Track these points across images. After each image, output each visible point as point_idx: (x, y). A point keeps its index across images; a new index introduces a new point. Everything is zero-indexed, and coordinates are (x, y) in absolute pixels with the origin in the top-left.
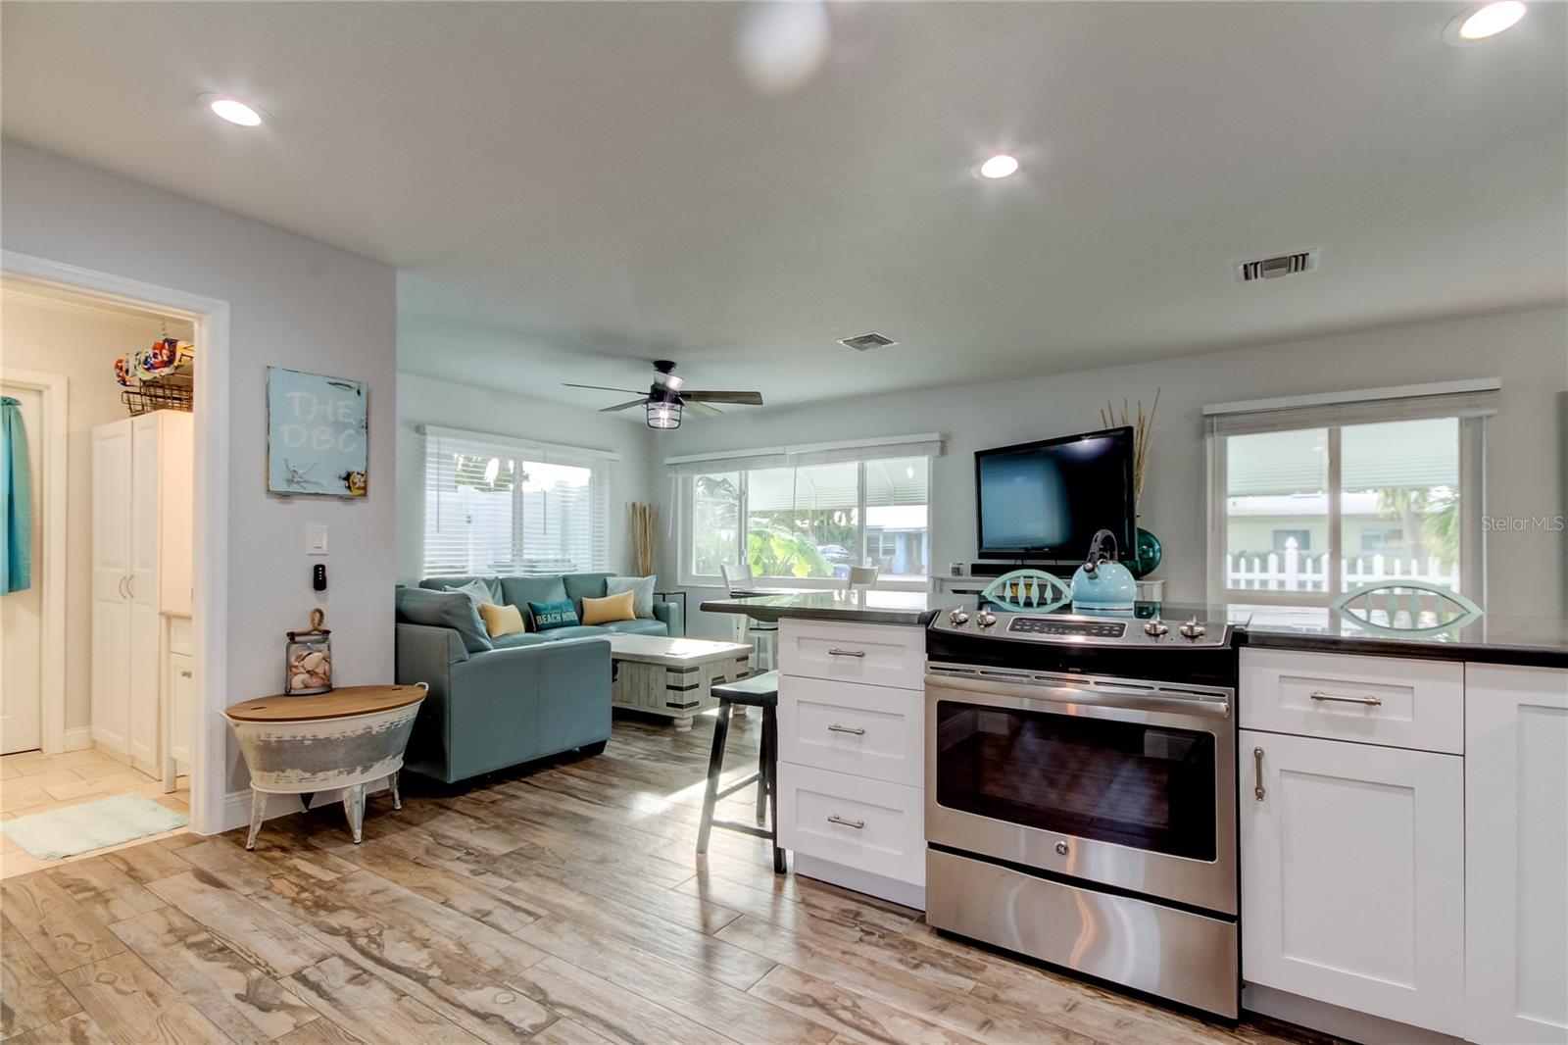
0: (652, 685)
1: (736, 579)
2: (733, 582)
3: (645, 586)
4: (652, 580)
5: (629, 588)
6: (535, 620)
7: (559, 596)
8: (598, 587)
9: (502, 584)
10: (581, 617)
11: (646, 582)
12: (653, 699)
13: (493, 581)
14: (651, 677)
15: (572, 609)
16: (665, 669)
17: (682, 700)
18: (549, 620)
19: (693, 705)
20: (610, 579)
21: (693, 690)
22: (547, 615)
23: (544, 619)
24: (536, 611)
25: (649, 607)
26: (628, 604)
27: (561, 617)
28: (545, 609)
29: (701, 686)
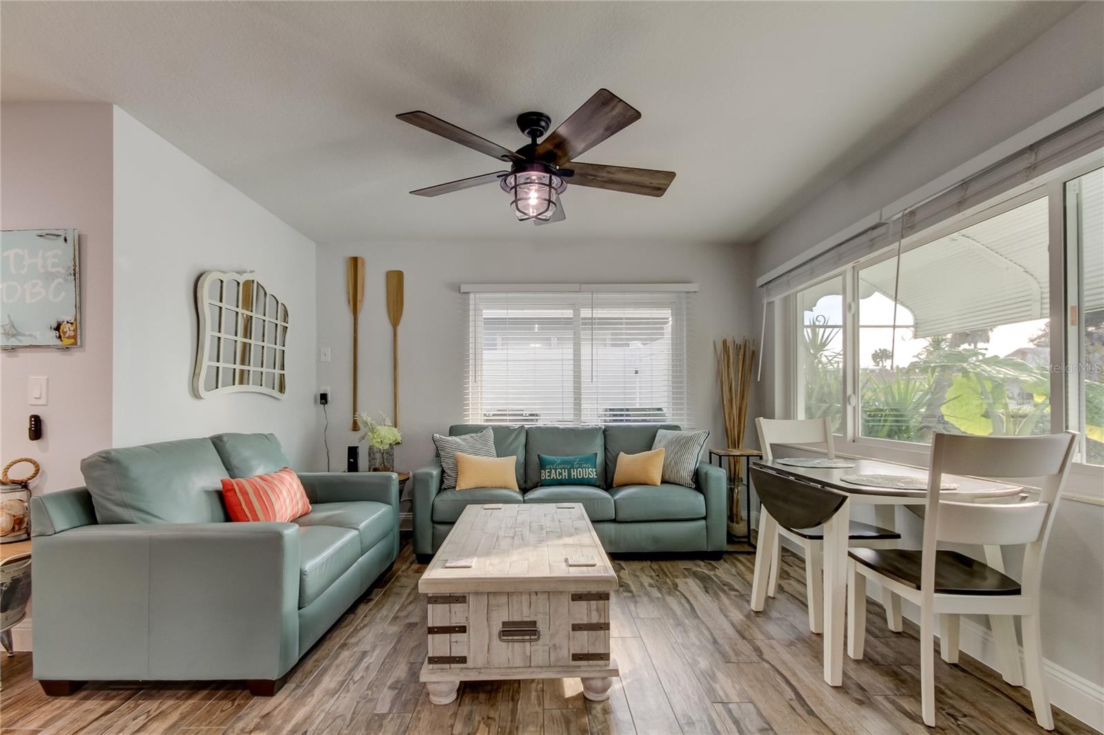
6: (540, 473)
8: (641, 441)
9: (527, 433)
18: (552, 476)
19: (453, 663)
20: (660, 432)
21: (453, 635)
22: (551, 469)
23: (547, 474)
24: (542, 464)
25: (686, 471)
26: (653, 464)
27: (569, 474)
28: (552, 463)
29: (471, 630)
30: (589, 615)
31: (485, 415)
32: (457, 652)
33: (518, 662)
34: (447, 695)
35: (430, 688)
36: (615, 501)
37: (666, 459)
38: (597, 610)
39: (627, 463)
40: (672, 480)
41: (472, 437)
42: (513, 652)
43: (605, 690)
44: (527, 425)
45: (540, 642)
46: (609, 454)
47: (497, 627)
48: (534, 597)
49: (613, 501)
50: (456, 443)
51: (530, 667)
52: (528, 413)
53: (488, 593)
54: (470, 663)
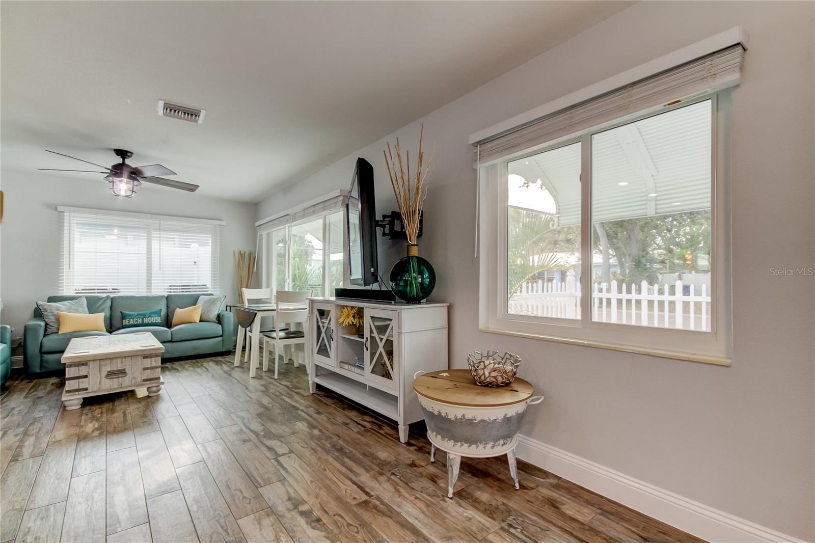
6: (122, 322)
8: (190, 302)
9: (111, 300)
18: (131, 323)
19: (80, 391)
20: (201, 297)
21: (80, 380)
22: (130, 319)
23: (127, 321)
24: (124, 317)
25: (213, 315)
26: (195, 313)
27: (143, 320)
28: (131, 315)
29: (90, 377)
30: (151, 364)
31: (76, 290)
32: (82, 386)
33: (116, 386)
34: (76, 405)
35: (67, 404)
36: (171, 332)
37: (202, 310)
38: (155, 361)
39: (180, 313)
40: (205, 320)
41: (69, 303)
42: (113, 383)
43: (158, 391)
44: (112, 295)
45: (127, 376)
46: (169, 309)
47: (104, 373)
48: (124, 359)
49: (170, 332)
50: (57, 306)
51: (122, 387)
52: (111, 288)
53: (100, 360)
54: (89, 390)
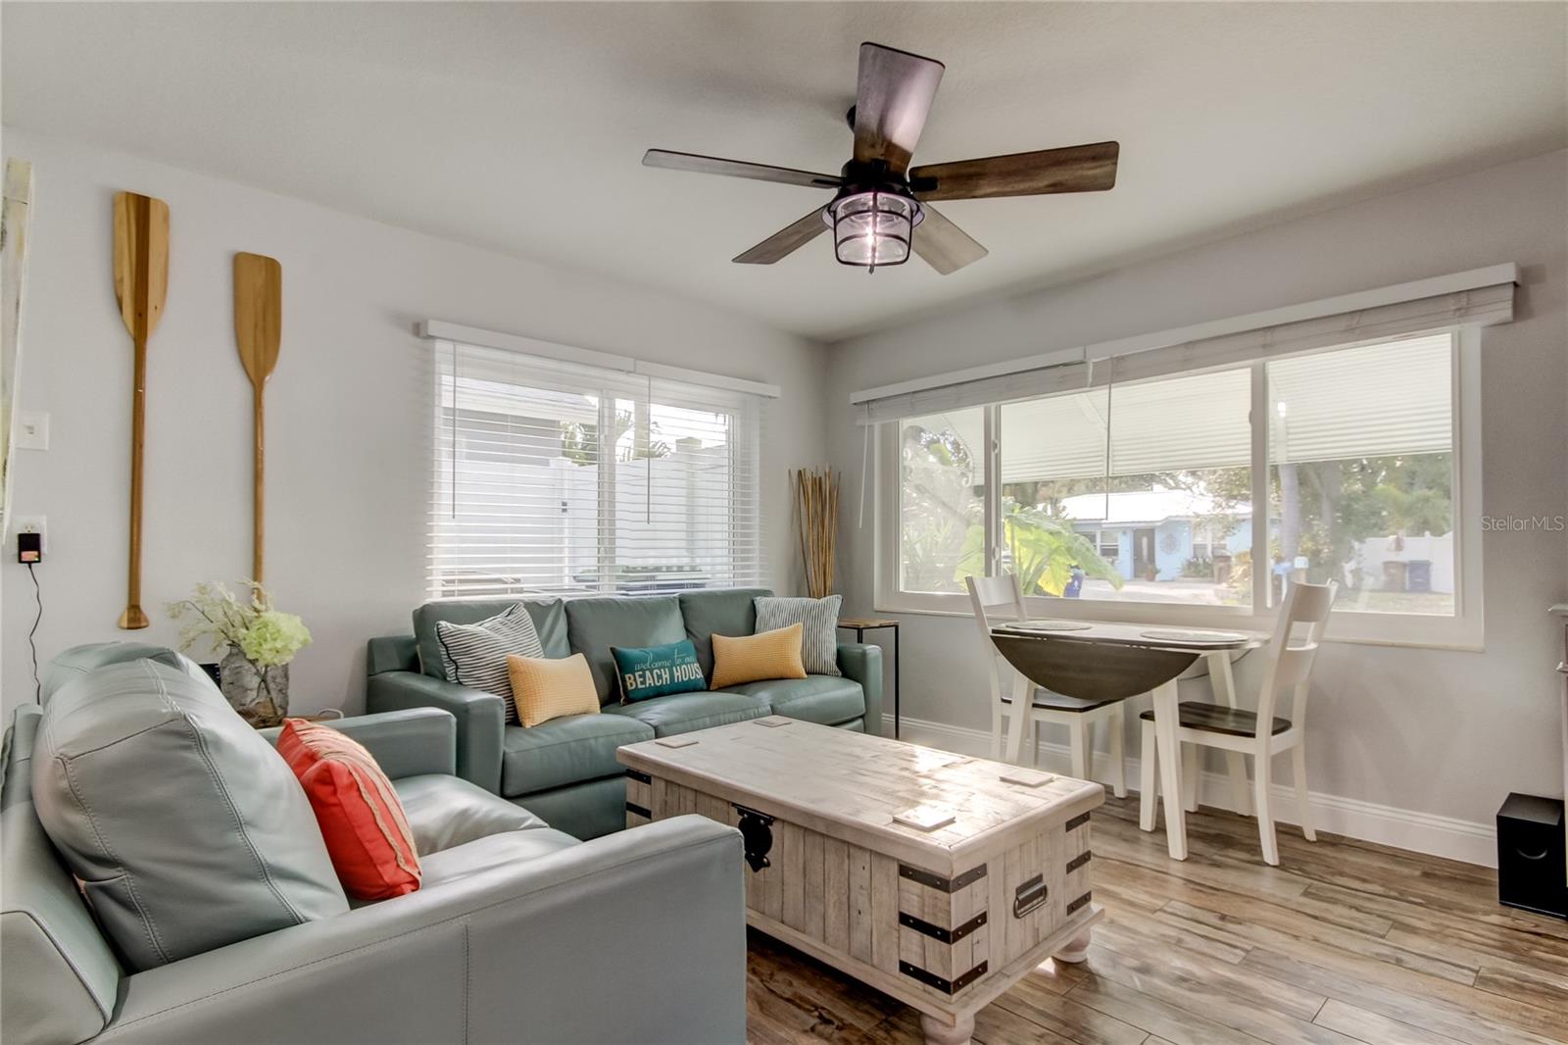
0: (860, 900)
1: (995, 602)
2: (989, 608)
3: (823, 613)
4: (835, 602)
5: (794, 617)
6: (624, 681)
7: (671, 633)
8: (740, 618)
9: (566, 610)
10: (708, 677)
11: (825, 607)
12: (859, 938)
13: (549, 607)
14: (855, 882)
15: (692, 658)
16: (895, 868)
17: (947, 967)
18: (648, 682)
19: (976, 977)
21: (975, 932)
22: (644, 671)
23: (639, 680)
25: (829, 654)
26: (791, 648)
27: (671, 676)
28: (641, 660)
29: (991, 918)
30: (1078, 846)
32: (978, 957)
33: (1030, 942)
36: (772, 707)
38: (1083, 836)
39: (731, 650)
40: (816, 669)
44: (564, 598)
46: (692, 638)
47: (1012, 898)
48: (1039, 840)
51: (1039, 943)
54: (990, 969)
